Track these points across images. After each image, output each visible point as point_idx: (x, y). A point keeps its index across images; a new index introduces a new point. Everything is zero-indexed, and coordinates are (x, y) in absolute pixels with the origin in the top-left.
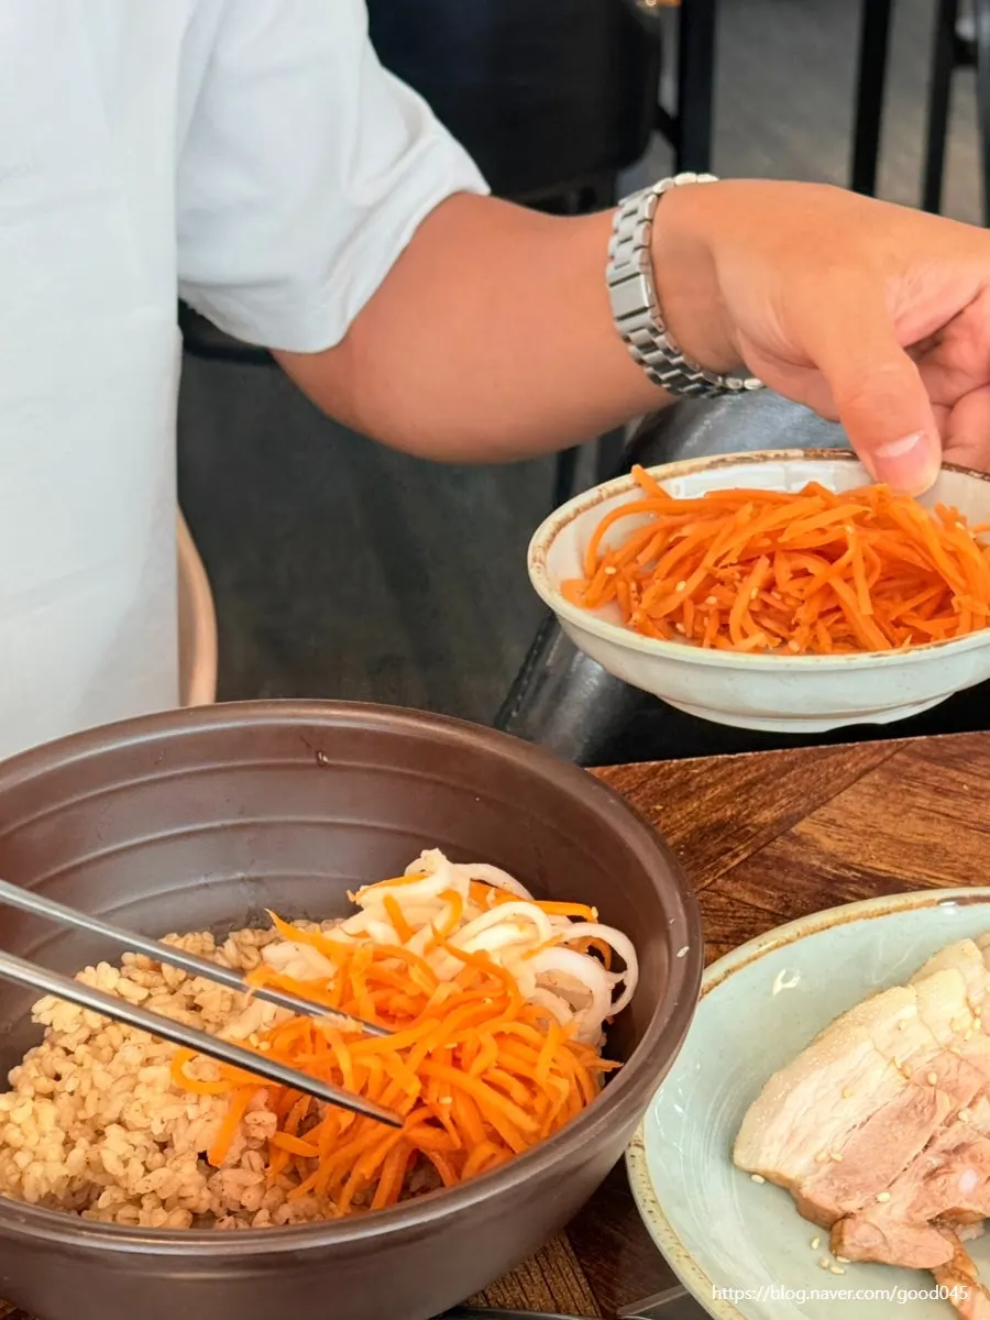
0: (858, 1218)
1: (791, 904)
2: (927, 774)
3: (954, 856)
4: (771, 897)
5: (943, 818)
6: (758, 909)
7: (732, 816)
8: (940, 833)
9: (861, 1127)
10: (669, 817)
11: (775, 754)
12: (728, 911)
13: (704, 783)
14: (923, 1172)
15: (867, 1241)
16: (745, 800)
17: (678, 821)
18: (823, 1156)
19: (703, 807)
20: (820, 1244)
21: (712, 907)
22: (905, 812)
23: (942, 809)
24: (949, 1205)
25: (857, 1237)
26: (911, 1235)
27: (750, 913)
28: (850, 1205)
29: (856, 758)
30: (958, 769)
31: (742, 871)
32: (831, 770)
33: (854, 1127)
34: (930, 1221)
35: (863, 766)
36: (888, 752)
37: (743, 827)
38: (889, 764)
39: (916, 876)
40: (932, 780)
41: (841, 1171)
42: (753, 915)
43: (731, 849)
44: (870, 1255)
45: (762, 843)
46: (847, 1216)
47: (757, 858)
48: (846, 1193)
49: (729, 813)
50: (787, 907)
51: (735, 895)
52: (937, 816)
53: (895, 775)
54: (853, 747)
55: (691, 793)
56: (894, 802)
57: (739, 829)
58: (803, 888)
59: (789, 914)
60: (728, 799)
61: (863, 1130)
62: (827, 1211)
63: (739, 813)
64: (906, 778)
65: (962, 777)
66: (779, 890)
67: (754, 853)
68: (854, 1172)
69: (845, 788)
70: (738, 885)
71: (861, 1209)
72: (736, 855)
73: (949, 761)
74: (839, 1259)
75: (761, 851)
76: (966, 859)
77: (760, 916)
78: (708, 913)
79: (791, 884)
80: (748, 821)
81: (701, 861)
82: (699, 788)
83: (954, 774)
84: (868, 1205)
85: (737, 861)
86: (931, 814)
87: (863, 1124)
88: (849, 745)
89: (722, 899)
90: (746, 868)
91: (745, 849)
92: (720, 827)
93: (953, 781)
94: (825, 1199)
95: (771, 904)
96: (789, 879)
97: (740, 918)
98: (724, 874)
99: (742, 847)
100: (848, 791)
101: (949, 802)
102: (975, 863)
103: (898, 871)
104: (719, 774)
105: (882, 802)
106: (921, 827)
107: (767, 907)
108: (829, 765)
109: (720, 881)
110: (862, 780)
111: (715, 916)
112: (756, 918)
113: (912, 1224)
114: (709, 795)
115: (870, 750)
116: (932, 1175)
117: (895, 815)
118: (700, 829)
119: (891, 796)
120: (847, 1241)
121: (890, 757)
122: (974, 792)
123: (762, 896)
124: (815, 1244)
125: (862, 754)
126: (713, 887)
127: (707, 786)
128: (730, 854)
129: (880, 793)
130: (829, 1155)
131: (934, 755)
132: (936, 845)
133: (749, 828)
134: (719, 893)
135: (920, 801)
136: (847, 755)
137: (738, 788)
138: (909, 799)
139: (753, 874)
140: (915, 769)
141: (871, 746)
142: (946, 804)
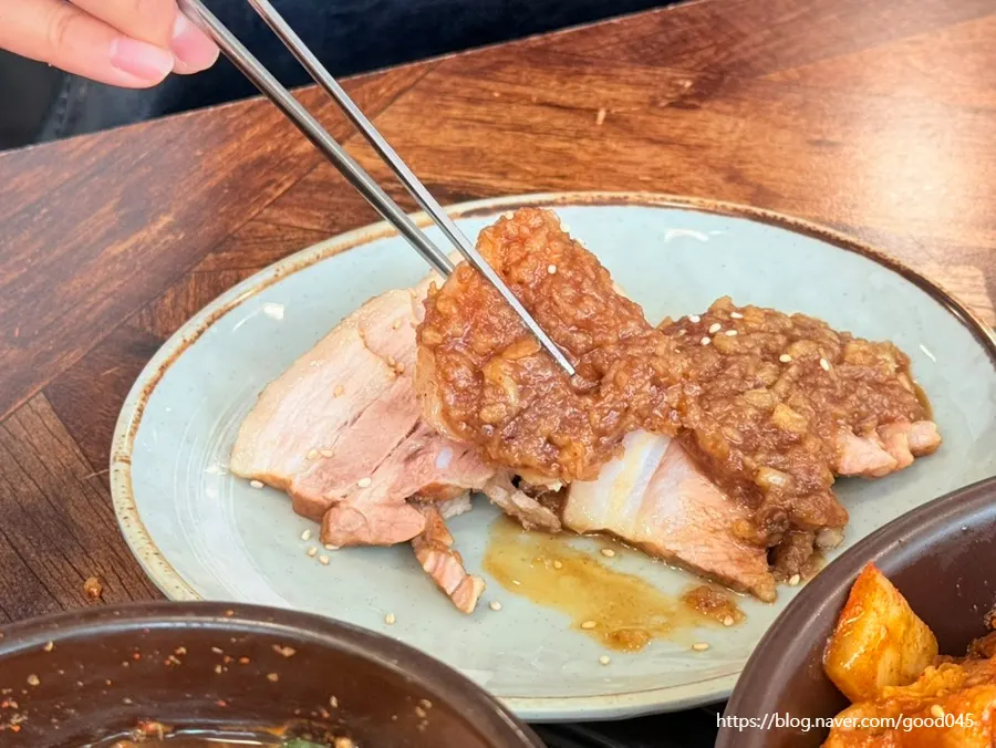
0: (342, 505)
1: (338, 221)
2: (458, 88)
3: (490, 156)
4: (318, 218)
5: (477, 125)
6: (305, 230)
7: (273, 151)
8: (475, 139)
9: (352, 424)
10: (209, 160)
11: (309, 91)
12: (276, 236)
13: (242, 126)
14: (405, 456)
15: (349, 525)
16: (284, 136)
17: (220, 163)
18: (313, 452)
19: (243, 147)
20: (311, 536)
21: (260, 234)
22: (440, 124)
23: (476, 117)
24: (426, 481)
25: (341, 522)
26: (388, 513)
27: (301, 234)
28: (334, 494)
29: (390, 82)
30: (489, 79)
31: (286, 199)
32: (367, 97)
33: (346, 423)
34: (406, 499)
35: (396, 89)
36: (420, 73)
37: (285, 159)
38: (423, 84)
39: (455, 178)
40: (465, 92)
41: (331, 467)
42: (301, 236)
43: (274, 181)
44: (353, 538)
45: (305, 171)
46: (334, 504)
47: (300, 184)
48: (333, 484)
49: (269, 149)
50: (334, 224)
51: (284, 221)
52: (472, 123)
53: (429, 93)
54: (385, 74)
55: (231, 136)
56: (429, 117)
57: (281, 162)
58: (349, 206)
59: (336, 230)
60: (268, 135)
61: (355, 427)
62: (314, 503)
63: (280, 147)
64: (439, 93)
65: (491, 85)
66: (325, 210)
67: (297, 182)
68: (341, 464)
69: (383, 109)
70: (285, 212)
71: (345, 497)
72: (280, 185)
73: (479, 73)
74: (329, 547)
75: (304, 178)
76: (502, 158)
77: (308, 236)
78: (258, 240)
79: (336, 203)
80: (289, 154)
81: (246, 195)
82: (236, 130)
83: (484, 84)
84: (352, 491)
85: (280, 191)
86: (467, 123)
87: (354, 420)
88: (381, 72)
89: (270, 227)
90: (291, 195)
91: (288, 179)
92: (262, 162)
93: (484, 90)
94: (311, 492)
95: (318, 223)
96: (334, 199)
97: (289, 240)
98: (270, 204)
99: (285, 177)
100: (384, 113)
101: (482, 109)
102: (511, 159)
103: (438, 177)
104: (255, 115)
105: (419, 118)
106: (457, 134)
107: (316, 227)
108: (364, 93)
109: (266, 211)
110: (399, 101)
111: (264, 243)
112: (304, 239)
113: (392, 504)
114: (248, 134)
115: (402, 74)
116: (412, 457)
117: (431, 128)
118: (242, 167)
119: (426, 111)
120: (333, 528)
121: (422, 78)
122: (506, 98)
123: (309, 218)
124: (306, 535)
125: (395, 79)
126: (260, 217)
127: (246, 127)
128: (274, 185)
129: (414, 111)
130: (319, 452)
131: (465, 69)
132: (473, 148)
133: (291, 160)
134: (266, 221)
135: (455, 112)
136: (380, 82)
137: (275, 126)
138: (444, 112)
139: (299, 200)
140: (447, 85)
141: (404, 70)
142: (480, 111)
